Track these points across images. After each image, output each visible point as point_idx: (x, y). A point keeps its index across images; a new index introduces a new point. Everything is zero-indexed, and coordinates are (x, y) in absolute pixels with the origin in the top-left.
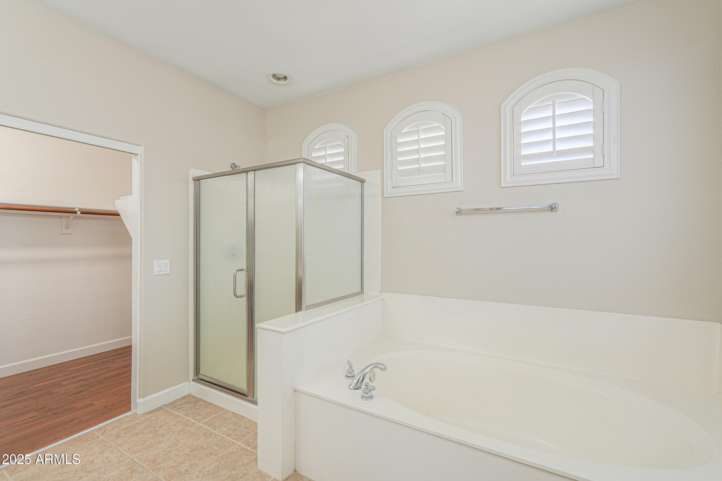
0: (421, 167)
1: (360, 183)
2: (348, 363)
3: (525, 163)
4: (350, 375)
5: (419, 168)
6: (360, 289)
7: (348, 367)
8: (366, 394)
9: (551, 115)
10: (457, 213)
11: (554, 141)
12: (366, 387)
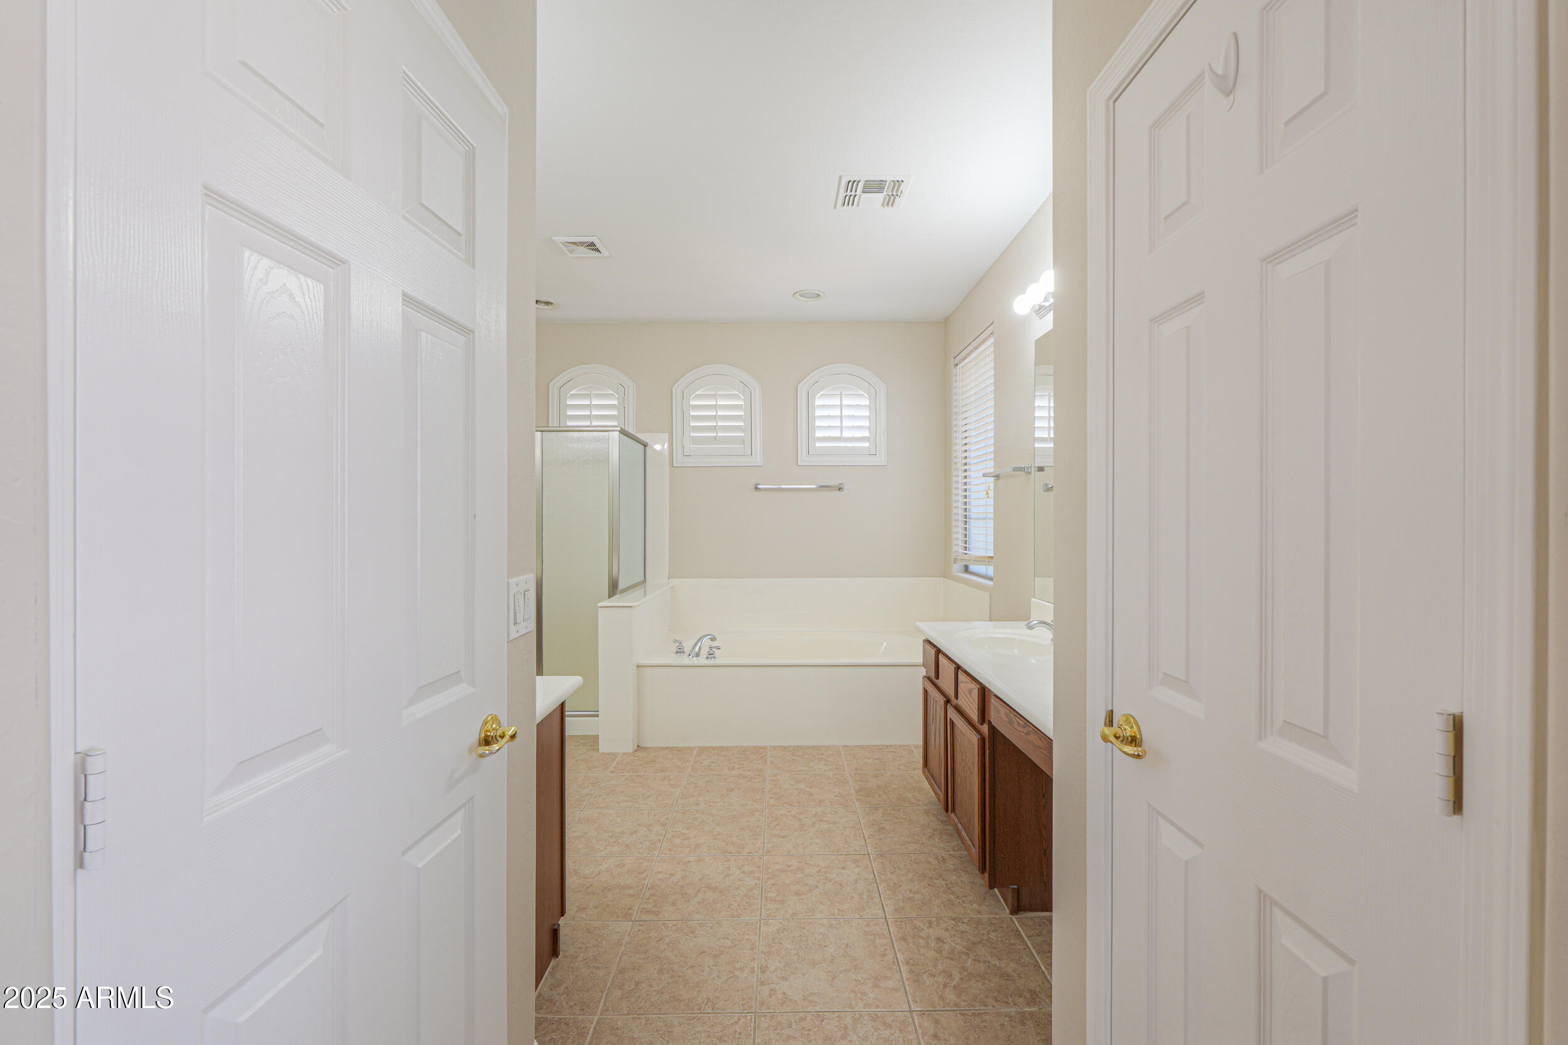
0: (718, 436)
2: (675, 641)
3: (818, 444)
4: (680, 651)
5: (716, 437)
6: (642, 579)
7: (678, 644)
8: (711, 655)
9: (839, 404)
10: (756, 488)
11: (841, 428)
12: (711, 648)
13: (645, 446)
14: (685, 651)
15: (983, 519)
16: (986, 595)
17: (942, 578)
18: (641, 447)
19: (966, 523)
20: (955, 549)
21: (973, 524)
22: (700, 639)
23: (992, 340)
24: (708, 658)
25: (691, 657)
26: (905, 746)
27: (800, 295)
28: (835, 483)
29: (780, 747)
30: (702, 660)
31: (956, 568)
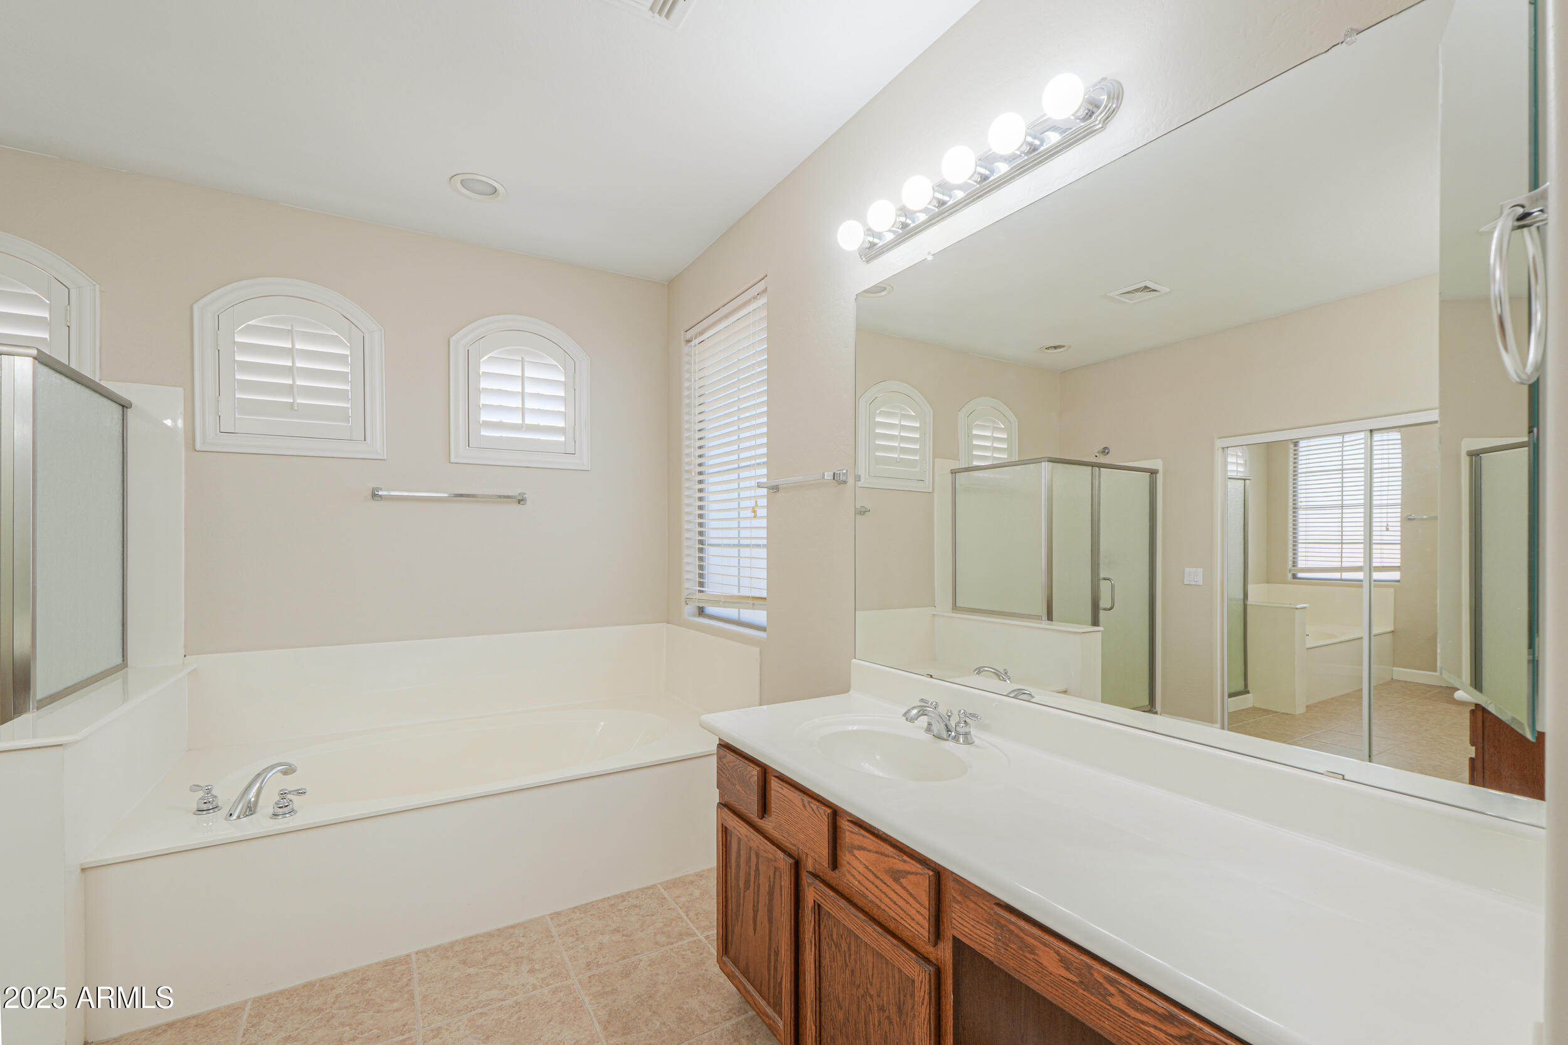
0: (298, 403)
1: (121, 407)
2: (196, 788)
3: (485, 433)
4: (207, 807)
5: (292, 404)
6: (119, 660)
7: (201, 794)
8: (283, 808)
9: (520, 374)
10: (374, 496)
11: (523, 410)
12: (283, 794)
13: (123, 406)
14: (220, 804)
15: (734, 546)
16: (756, 650)
17: (665, 624)
18: (116, 410)
19: (701, 550)
20: (686, 585)
21: (710, 551)
22: (259, 775)
23: (763, 300)
24: (275, 815)
25: (234, 817)
26: (648, 888)
27: (462, 182)
28: (514, 492)
29: (435, 949)
30: (262, 823)
31: (689, 610)
